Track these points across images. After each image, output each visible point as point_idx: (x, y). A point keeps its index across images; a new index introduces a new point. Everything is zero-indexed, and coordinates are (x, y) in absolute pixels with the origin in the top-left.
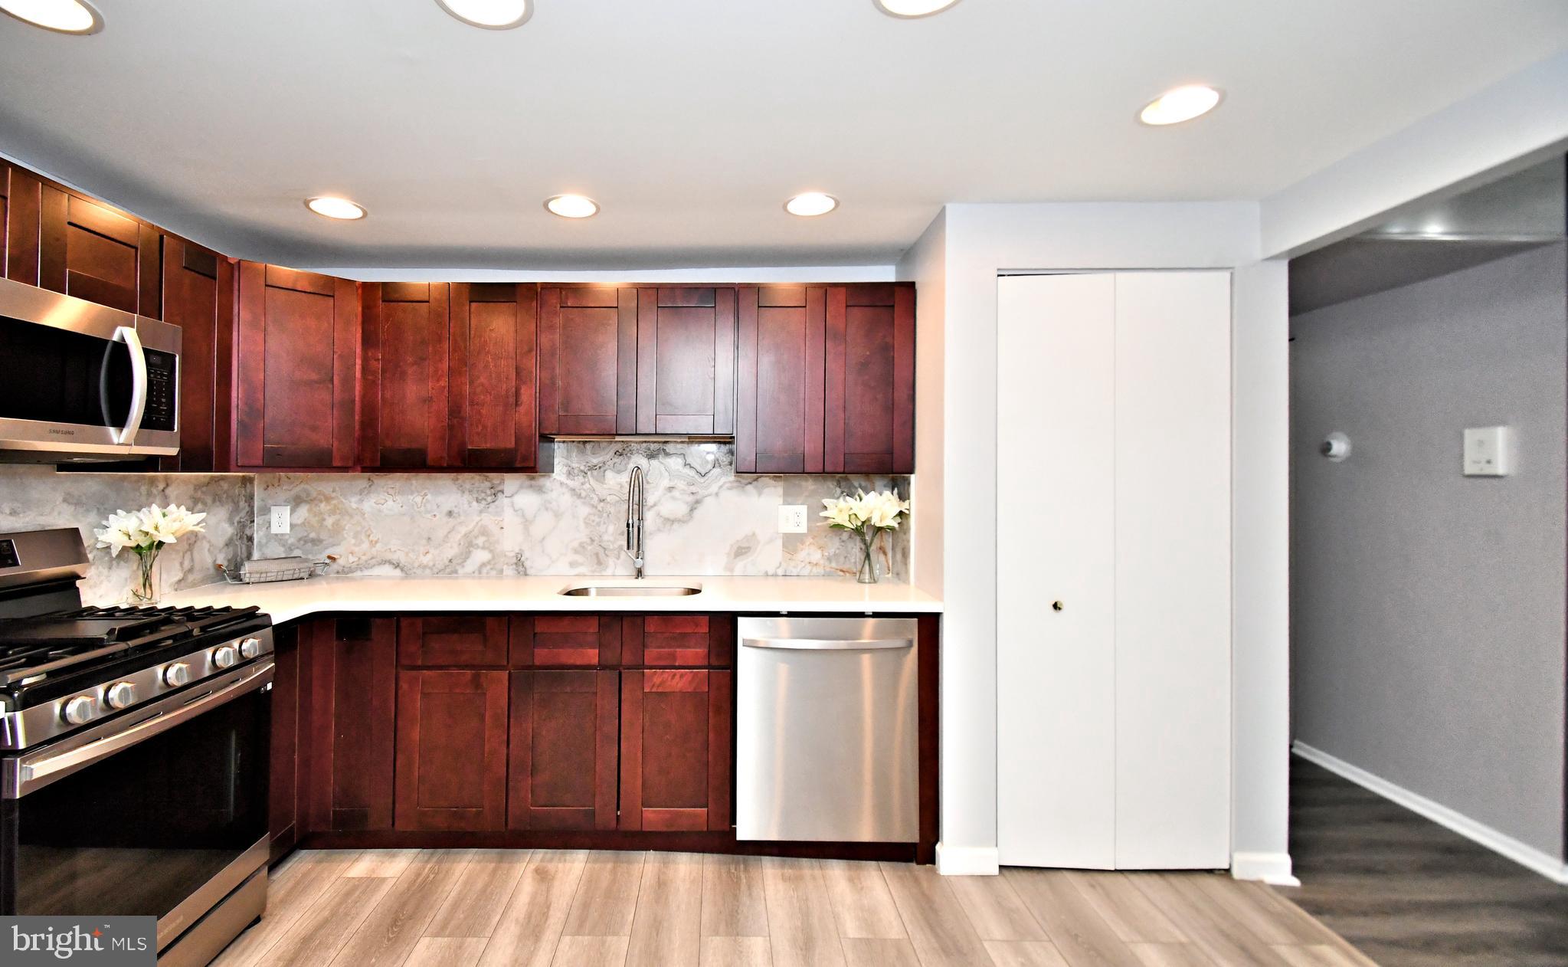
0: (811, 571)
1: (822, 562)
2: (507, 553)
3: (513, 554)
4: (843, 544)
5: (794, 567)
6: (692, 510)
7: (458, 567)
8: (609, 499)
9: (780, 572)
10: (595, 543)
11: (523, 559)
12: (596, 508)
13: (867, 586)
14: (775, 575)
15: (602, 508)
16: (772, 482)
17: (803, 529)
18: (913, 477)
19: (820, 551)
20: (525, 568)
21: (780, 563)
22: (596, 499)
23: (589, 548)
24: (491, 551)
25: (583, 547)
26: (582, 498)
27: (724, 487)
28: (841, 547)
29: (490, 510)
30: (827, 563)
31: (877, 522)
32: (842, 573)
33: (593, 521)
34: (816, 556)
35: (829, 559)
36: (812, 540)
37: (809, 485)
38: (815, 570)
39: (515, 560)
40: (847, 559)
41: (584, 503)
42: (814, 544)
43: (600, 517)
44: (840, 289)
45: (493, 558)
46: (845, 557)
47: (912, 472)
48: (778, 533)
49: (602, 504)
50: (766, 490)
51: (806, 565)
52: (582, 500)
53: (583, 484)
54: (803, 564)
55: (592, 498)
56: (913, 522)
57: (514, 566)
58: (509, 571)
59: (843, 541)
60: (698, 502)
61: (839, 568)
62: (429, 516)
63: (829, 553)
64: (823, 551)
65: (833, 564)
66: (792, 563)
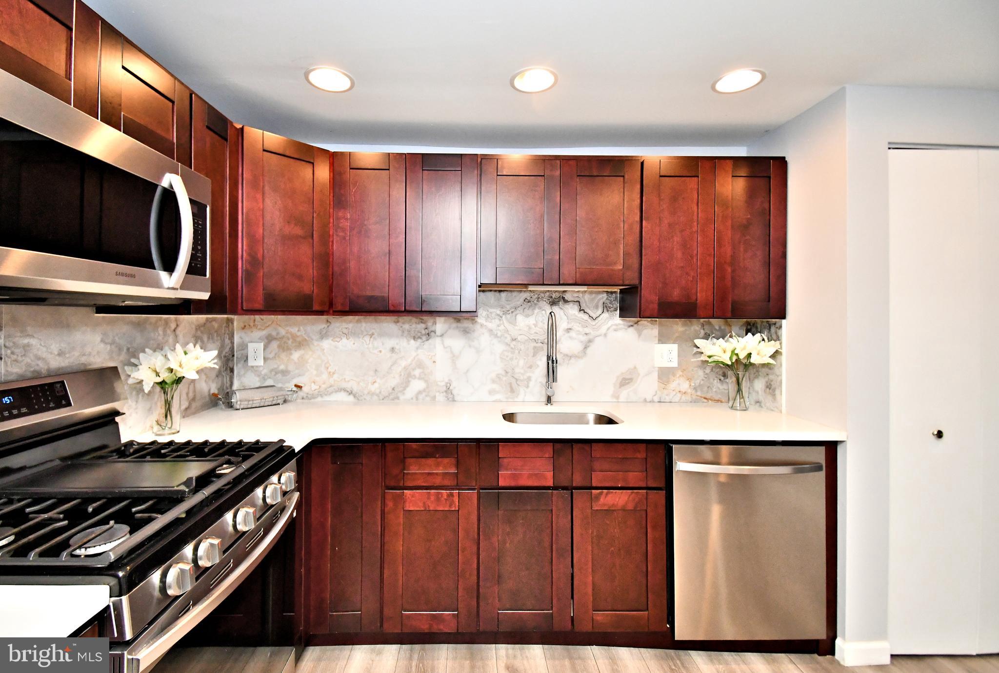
0: (681, 399)
1: (689, 391)
2: (439, 383)
3: (443, 384)
4: (706, 376)
5: (667, 395)
6: (586, 348)
7: (400, 395)
8: (519, 338)
9: (656, 399)
10: (509, 375)
11: (451, 388)
12: (509, 345)
14: (652, 401)
15: (515, 346)
16: (649, 324)
17: (675, 364)
18: (784, 321)
19: (688, 382)
20: (453, 395)
21: (656, 392)
22: (509, 338)
23: (504, 379)
24: (426, 381)
25: (499, 378)
26: (498, 337)
27: (611, 329)
28: (704, 379)
29: (425, 347)
30: (694, 392)
31: (754, 360)
32: (705, 400)
33: (507, 356)
34: (685, 386)
35: (695, 389)
36: (681, 373)
37: (678, 326)
38: (684, 398)
39: (445, 389)
40: (709, 388)
41: (500, 341)
42: (683, 376)
43: (513, 353)
44: (728, 161)
45: (428, 387)
46: (708, 387)
47: (784, 317)
48: (654, 368)
49: (514, 343)
50: (645, 332)
51: (676, 393)
52: (499, 339)
53: (498, 326)
54: (674, 393)
55: (506, 338)
56: (784, 358)
57: (444, 393)
58: (441, 397)
59: (707, 374)
60: (590, 341)
61: (703, 396)
62: (376, 351)
63: (695, 384)
64: (690, 381)
65: (699, 393)
66: (665, 392)
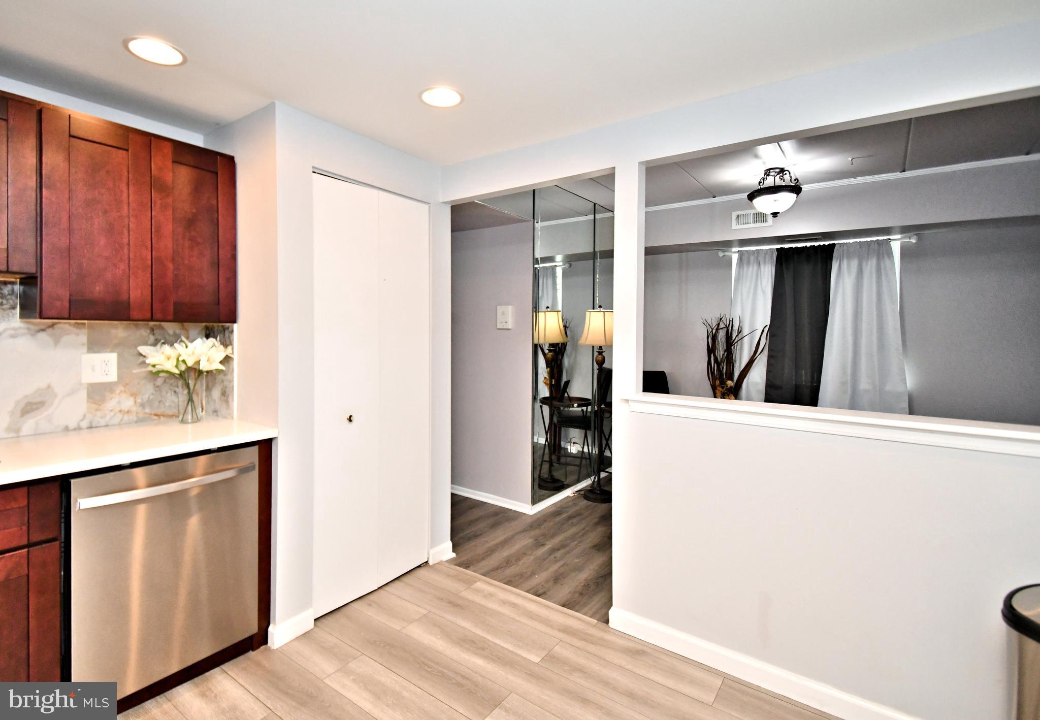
0: (122, 420)
1: (134, 409)
4: (157, 389)
5: (101, 418)
9: (84, 424)
13: (190, 426)
14: (78, 428)
16: (74, 330)
17: (113, 377)
18: (235, 326)
19: (132, 399)
21: (85, 416)
27: (7, 333)
28: (154, 392)
30: (140, 409)
31: (204, 366)
32: (156, 418)
34: (128, 403)
35: (143, 405)
36: (122, 388)
37: (119, 330)
38: (126, 418)
40: (161, 403)
42: (125, 391)
44: (166, 143)
46: (160, 402)
47: (234, 321)
48: (81, 384)
50: (65, 339)
51: (115, 415)
54: (112, 414)
56: (235, 364)
59: (158, 387)
61: (153, 413)
63: (142, 400)
64: (135, 398)
65: (147, 410)
66: (99, 414)
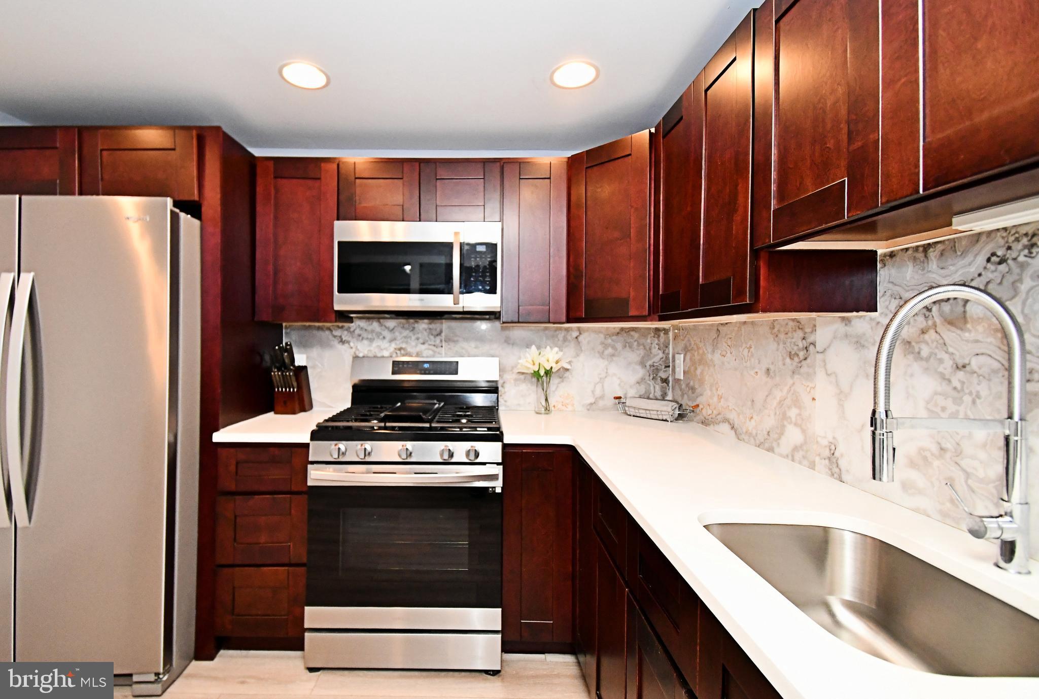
2: (819, 439)
3: (825, 442)
7: (775, 444)
8: (975, 363)
10: (948, 455)
11: (837, 454)
12: (949, 381)
15: (963, 383)
20: (840, 470)
22: (948, 363)
23: (936, 463)
24: (804, 431)
25: (925, 459)
26: (922, 359)
29: (802, 370)
33: (944, 409)
39: (827, 453)
41: (926, 370)
43: (958, 401)
45: (805, 442)
49: (961, 374)
52: (924, 363)
53: (923, 332)
55: (941, 361)
57: (827, 461)
58: (822, 464)
62: (752, 373)
